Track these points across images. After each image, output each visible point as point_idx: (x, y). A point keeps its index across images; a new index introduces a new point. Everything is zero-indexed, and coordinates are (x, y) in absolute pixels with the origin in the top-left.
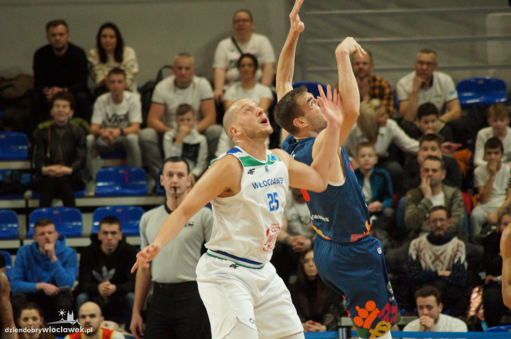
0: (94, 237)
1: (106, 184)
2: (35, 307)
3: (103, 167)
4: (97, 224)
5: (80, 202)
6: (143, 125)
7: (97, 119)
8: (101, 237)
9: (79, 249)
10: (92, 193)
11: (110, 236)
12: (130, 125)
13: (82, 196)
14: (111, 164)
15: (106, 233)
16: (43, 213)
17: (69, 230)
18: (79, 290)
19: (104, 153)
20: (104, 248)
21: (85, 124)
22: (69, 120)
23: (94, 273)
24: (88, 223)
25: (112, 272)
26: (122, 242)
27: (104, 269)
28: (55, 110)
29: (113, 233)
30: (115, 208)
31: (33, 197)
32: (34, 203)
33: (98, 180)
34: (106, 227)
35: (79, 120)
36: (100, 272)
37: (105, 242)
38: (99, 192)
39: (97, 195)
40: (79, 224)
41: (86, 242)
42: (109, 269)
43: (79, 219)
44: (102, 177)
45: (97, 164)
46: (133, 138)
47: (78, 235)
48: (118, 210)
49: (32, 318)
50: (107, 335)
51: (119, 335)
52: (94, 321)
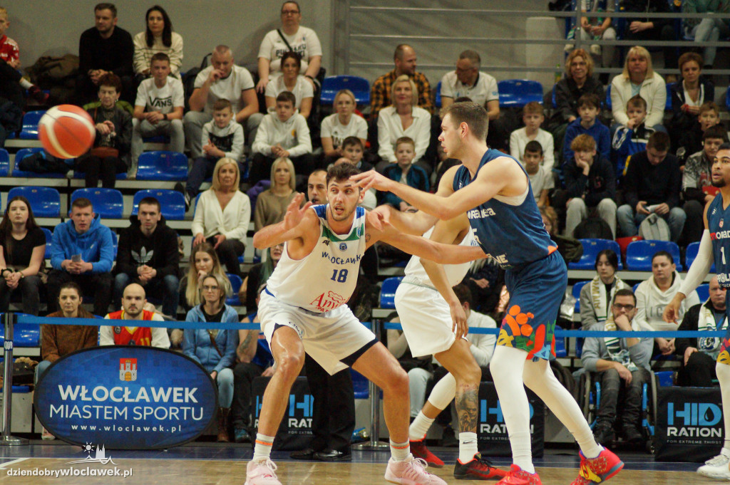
0: (133, 219)
1: (148, 167)
2: (75, 287)
3: (145, 151)
4: (137, 206)
7: (141, 102)
8: (140, 217)
9: (119, 230)
10: (134, 176)
11: (148, 217)
12: (173, 110)
13: (124, 178)
14: (154, 148)
15: (145, 213)
16: (86, 193)
17: (109, 210)
18: (117, 270)
19: (147, 137)
20: (143, 228)
21: (130, 107)
22: (115, 104)
23: (134, 253)
24: (128, 205)
25: (151, 253)
26: (161, 223)
27: (143, 249)
28: (101, 95)
29: (152, 214)
30: (155, 191)
31: (75, 177)
32: (74, 183)
33: (139, 163)
34: (146, 207)
35: (124, 103)
36: (139, 252)
37: (143, 222)
38: (141, 175)
39: (138, 178)
40: (120, 205)
41: (126, 224)
42: (147, 251)
43: (120, 201)
44: (143, 160)
45: (139, 146)
46: (178, 123)
47: (119, 217)
48: (158, 194)
49: (70, 296)
50: (148, 316)
51: (158, 316)
52: (139, 303)
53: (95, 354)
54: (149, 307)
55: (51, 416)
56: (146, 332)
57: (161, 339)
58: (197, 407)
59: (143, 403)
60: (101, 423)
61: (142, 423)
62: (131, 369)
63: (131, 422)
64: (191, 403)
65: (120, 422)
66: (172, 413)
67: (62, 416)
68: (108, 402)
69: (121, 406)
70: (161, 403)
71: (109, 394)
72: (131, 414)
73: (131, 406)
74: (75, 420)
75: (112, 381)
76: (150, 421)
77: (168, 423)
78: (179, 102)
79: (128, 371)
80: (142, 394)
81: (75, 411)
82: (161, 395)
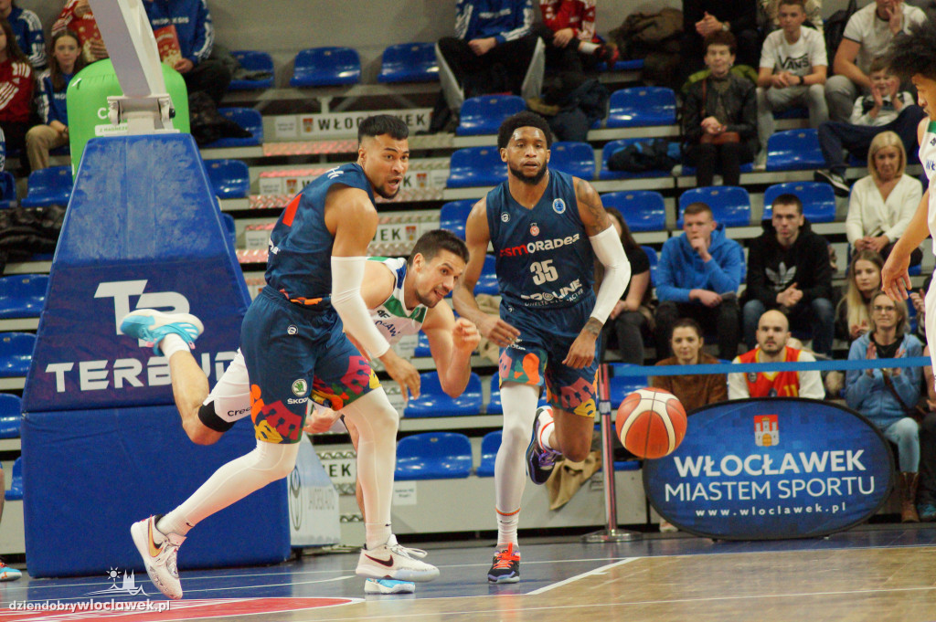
0: (767, 224)
1: (781, 153)
2: (691, 324)
3: (777, 131)
4: (769, 207)
5: (745, 179)
6: (831, 72)
7: (767, 62)
8: (776, 222)
9: (746, 242)
10: (763, 167)
11: (785, 221)
12: (812, 71)
13: (750, 171)
14: (788, 125)
15: (780, 217)
16: (698, 194)
17: (733, 216)
18: (747, 296)
19: (780, 112)
20: (780, 238)
21: (752, 73)
22: (730, 70)
23: (769, 271)
24: (756, 206)
25: (793, 270)
26: (804, 229)
27: (782, 265)
28: (710, 59)
29: (790, 217)
30: (793, 184)
31: (684, 174)
32: (683, 182)
33: (770, 149)
34: (781, 209)
35: (743, 68)
36: (776, 270)
37: (779, 229)
38: (773, 164)
39: (769, 169)
40: (746, 208)
41: (756, 232)
42: (788, 267)
43: (746, 202)
44: (775, 143)
45: (768, 125)
46: (818, 89)
47: (744, 223)
48: (797, 189)
49: (686, 337)
50: (792, 355)
51: (806, 355)
52: (779, 336)
53: (722, 412)
54: (793, 343)
55: (667, 499)
56: (792, 378)
57: (812, 387)
58: (865, 475)
59: (790, 475)
60: (735, 505)
61: (791, 502)
62: (771, 429)
63: (775, 501)
64: (856, 472)
65: (761, 501)
66: (831, 487)
67: (682, 499)
68: (743, 476)
69: (761, 480)
70: (815, 473)
71: (743, 465)
72: (775, 491)
73: (774, 480)
74: (700, 503)
75: (746, 448)
76: (802, 498)
77: (827, 500)
78: (821, 59)
79: (766, 432)
80: (788, 463)
81: (700, 490)
82: (814, 462)
